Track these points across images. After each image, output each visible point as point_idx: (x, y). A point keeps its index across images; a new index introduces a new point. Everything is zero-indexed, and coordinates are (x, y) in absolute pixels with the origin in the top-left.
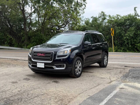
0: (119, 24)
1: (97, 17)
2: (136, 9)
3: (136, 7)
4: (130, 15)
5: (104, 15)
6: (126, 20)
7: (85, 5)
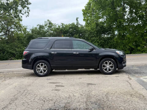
0: (65, 32)
1: (44, 25)
2: (78, 19)
3: (78, 18)
4: (73, 24)
5: (50, 23)
6: (70, 28)
7: (28, 12)
